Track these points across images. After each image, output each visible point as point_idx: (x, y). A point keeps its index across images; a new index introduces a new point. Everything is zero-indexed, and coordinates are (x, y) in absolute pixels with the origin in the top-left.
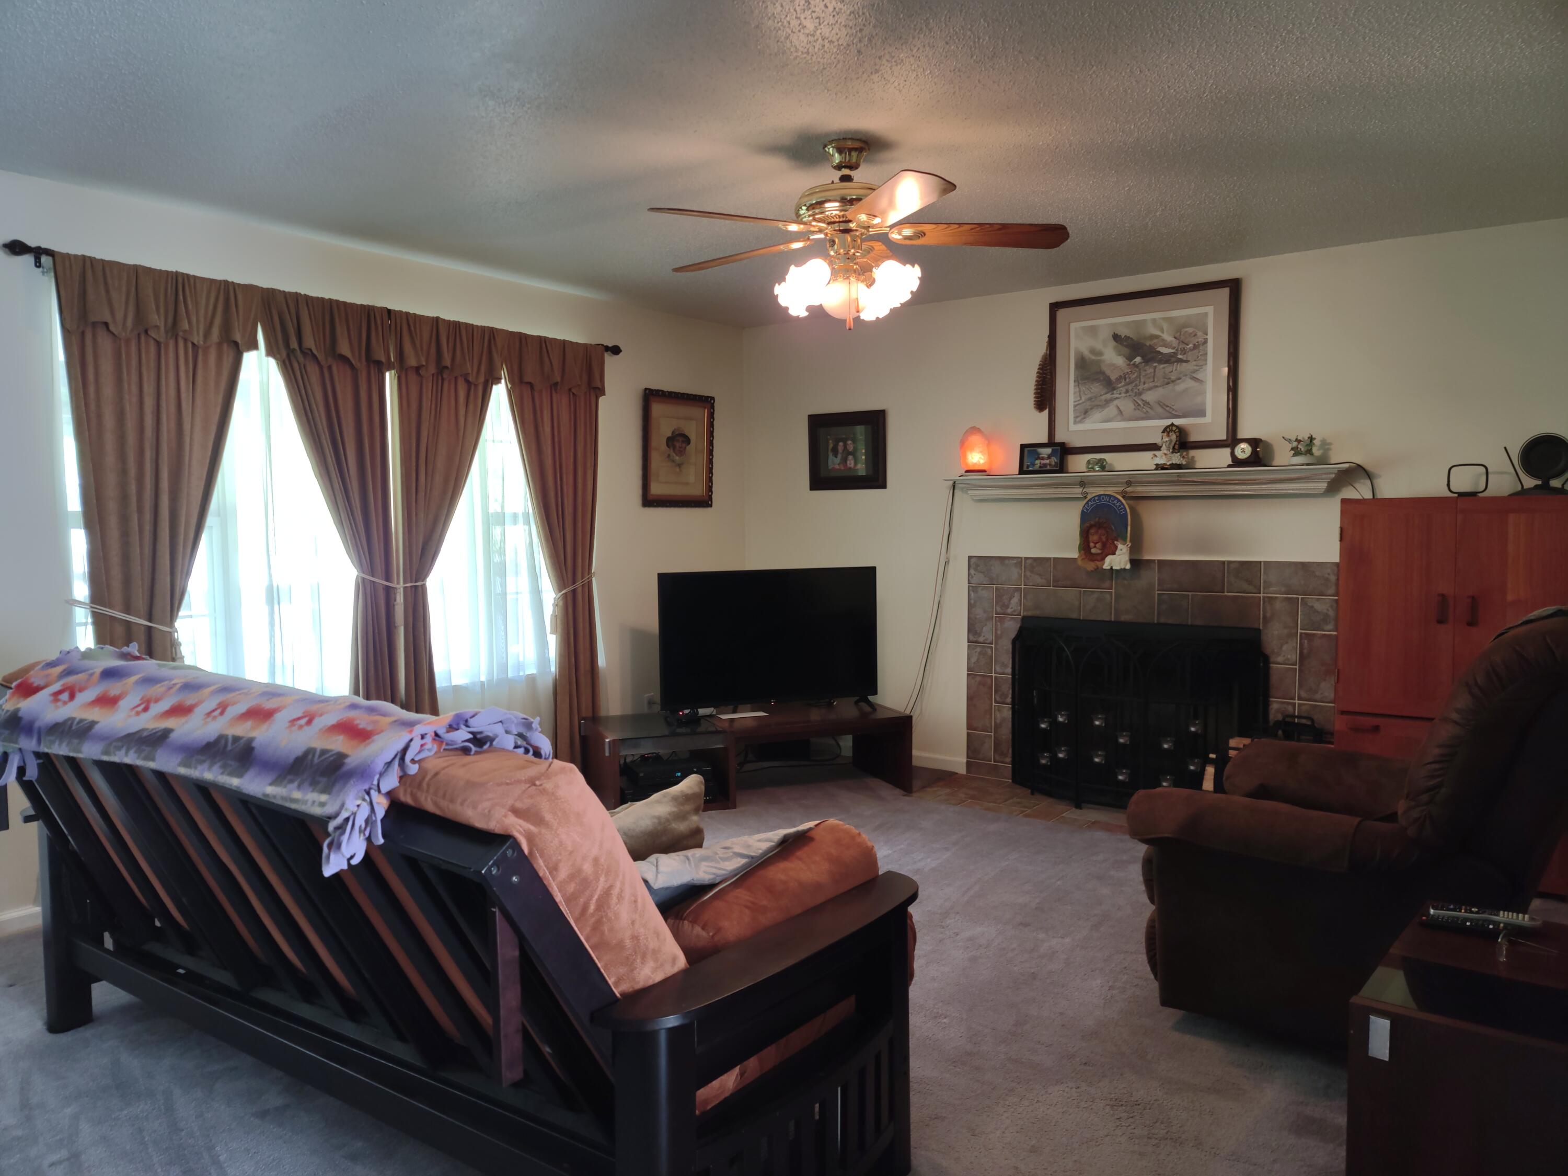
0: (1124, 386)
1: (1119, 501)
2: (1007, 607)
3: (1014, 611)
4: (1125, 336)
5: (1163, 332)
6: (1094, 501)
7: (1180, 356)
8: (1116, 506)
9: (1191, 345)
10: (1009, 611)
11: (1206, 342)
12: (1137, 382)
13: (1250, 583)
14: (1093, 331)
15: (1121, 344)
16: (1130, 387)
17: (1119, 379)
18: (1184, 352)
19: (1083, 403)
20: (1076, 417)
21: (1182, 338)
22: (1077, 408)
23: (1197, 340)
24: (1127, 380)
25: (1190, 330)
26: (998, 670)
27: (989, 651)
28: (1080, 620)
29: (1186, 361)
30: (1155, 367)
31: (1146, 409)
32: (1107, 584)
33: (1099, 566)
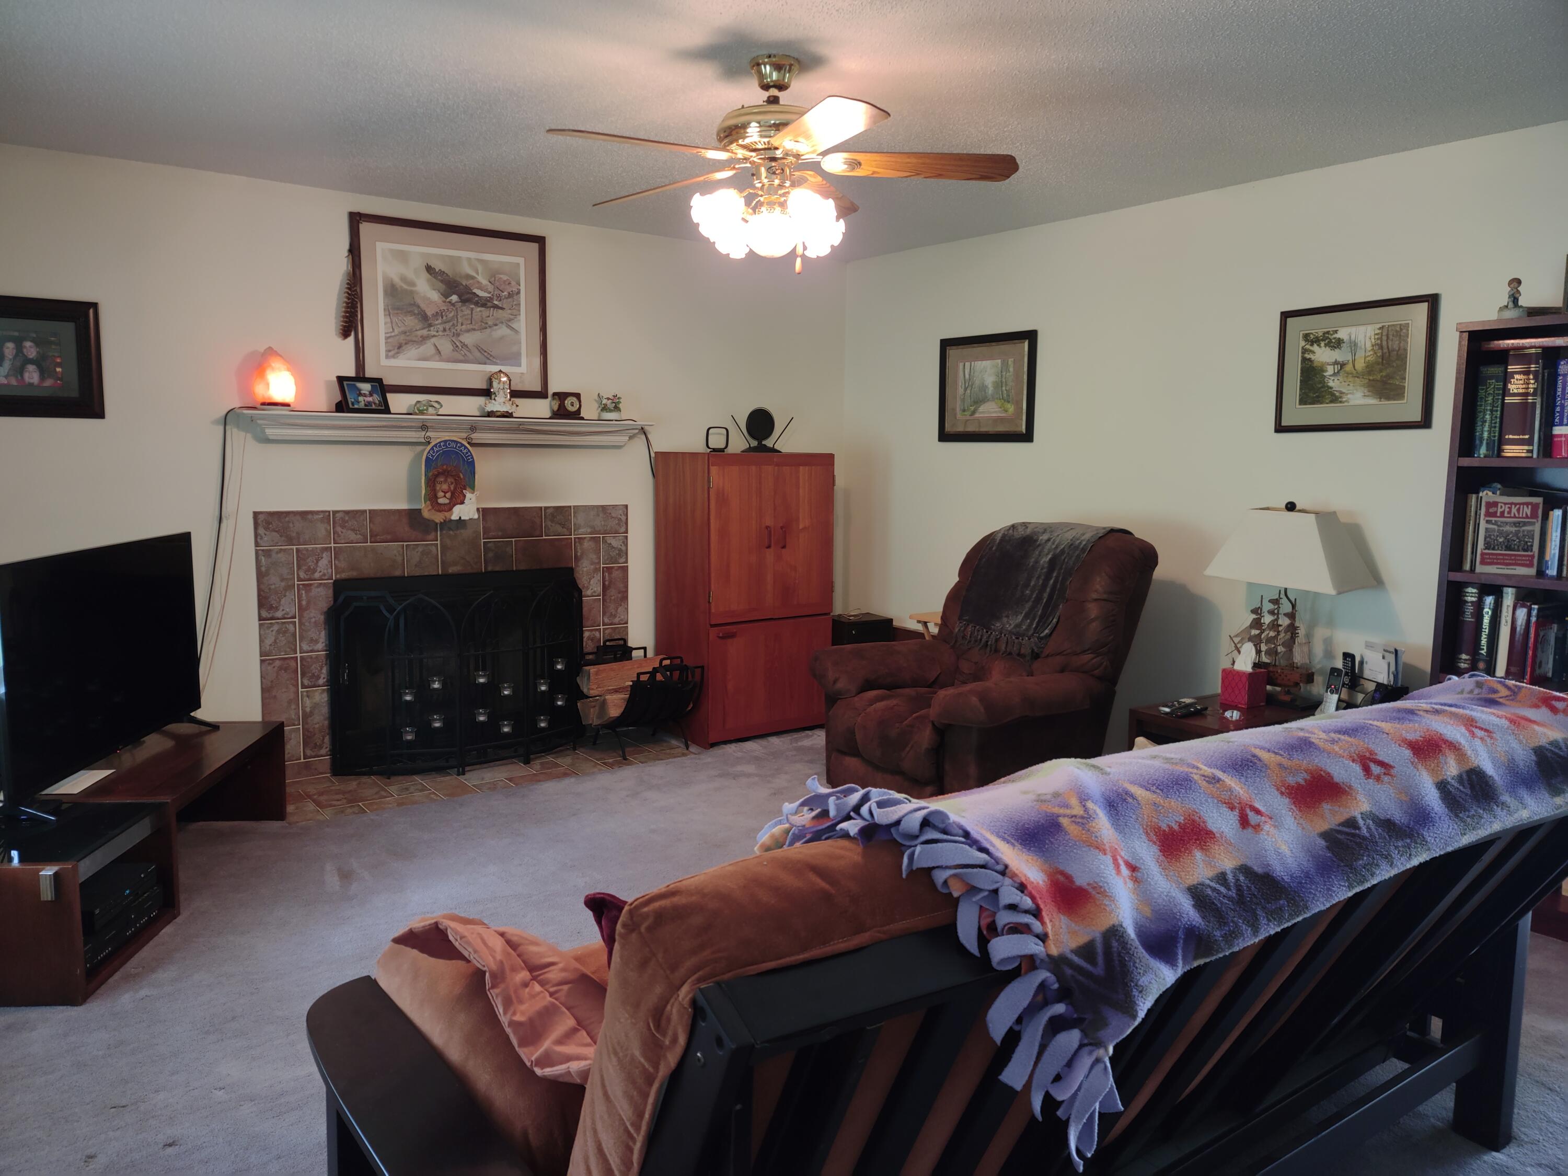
0: (441, 324)
1: (466, 447)
2: (314, 571)
3: (324, 575)
4: (440, 270)
5: (478, 275)
6: (440, 446)
7: (496, 302)
8: (463, 453)
9: (505, 293)
10: (317, 575)
11: (519, 293)
12: (455, 322)
13: (563, 526)
14: (403, 257)
15: (434, 277)
16: (447, 326)
17: (436, 315)
18: (499, 298)
19: (395, 336)
20: (388, 351)
21: (497, 284)
22: (389, 340)
23: (511, 289)
24: (444, 318)
25: (505, 278)
26: (305, 647)
27: (291, 627)
28: (404, 577)
29: (502, 309)
30: (472, 309)
31: (465, 351)
32: (432, 536)
33: (448, 517)
